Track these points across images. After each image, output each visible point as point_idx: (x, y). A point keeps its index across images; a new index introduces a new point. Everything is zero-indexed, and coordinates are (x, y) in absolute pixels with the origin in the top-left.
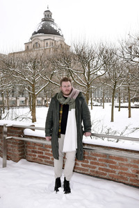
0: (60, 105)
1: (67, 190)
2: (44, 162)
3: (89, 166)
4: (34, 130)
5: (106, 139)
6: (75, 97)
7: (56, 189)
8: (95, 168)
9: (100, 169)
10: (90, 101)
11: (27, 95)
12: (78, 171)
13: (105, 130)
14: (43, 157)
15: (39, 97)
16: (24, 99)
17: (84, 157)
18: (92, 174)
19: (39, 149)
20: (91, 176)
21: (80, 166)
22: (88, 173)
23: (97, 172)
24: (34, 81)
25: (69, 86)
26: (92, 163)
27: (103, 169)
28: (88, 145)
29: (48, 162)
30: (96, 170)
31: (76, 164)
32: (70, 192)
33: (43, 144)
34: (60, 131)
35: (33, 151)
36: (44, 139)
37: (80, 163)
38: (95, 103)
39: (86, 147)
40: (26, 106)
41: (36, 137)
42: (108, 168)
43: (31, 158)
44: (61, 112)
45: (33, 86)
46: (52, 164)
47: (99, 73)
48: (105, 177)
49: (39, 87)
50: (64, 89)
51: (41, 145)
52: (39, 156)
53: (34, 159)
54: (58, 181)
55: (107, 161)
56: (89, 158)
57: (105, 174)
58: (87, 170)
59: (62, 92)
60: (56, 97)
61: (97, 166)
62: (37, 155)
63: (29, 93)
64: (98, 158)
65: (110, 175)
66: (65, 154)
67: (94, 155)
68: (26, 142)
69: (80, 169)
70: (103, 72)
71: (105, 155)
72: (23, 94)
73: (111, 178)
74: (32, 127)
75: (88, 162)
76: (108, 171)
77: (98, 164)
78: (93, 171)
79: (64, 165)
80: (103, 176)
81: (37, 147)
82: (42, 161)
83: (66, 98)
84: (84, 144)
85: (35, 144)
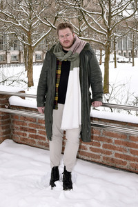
0: (58, 62)
1: (68, 185)
2: (37, 144)
3: (102, 151)
4: (23, 98)
5: (133, 112)
6: (79, 51)
8: (109, 153)
9: (116, 155)
10: (112, 56)
11: (21, 48)
12: (86, 158)
13: (132, 99)
14: (37, 137)
15: (39, 50)
16: (16, 53)
17: (92, 137)
18: (105, 162)
19: (30, 125)
20: (104, 165)
21: (89, 151)
22: (100, 161)
23: (112, 160)
24: (30, 27)
26: (105, 146)
27: (121, 156)
28: (99, 119)
29: (42, 144)
30: (111, 156)
31: (80, 147)
32: (72, 188)
33: (35, 118)
34: (57, 99)
35: (22, 129)
36: (36, 110)
37: (88, 146)
38: (121, 58)
39: (95, 122)
40: (20, 63)
41: (26, 109)
42: (128, 154)
43: (19, 138)
44: (59, 72)
45: (29, 35)
46: (47, 147)
48: (125, 167)
49: (37, 36)
51: (33, 120)
52: (31, 136)
53: (24, 139)
54: (55, 172)
55: (127, 144)
56: (101, 139)
57: (124, 163)
58: (99, 157)
61: (113, 151)
62: (28, 133)
63: (24, 45)
64: (114, 139)
65: (132, 165)
66: (65, 132)
67: (108, 134)
68: (13, 115)
69: (89, 155)
71: (125, 136)
72: (15, 46)
73: (132, 169)
74: (22, 94)
75: (99, 145)
76: (128, 158)
77: (114, 148)
78: (107, 159)
79: (63, 149)
80: (121, 166)
81: (28, 122)
82: (34, 142)
83: (66, 52)
84: (92, 119)
85: (25, 118)
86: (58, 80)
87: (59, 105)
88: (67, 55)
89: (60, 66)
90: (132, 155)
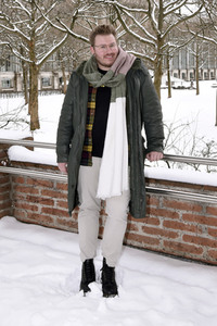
0: (91, 88)
1: (110, 288)
2: (55, 224)
3: (162, 233)
4: (31, 148)
5: (203, 168)
6: (124, 71)
7: (85, 287)
8: (174, 235)
9: (186, 238)
10: (164, 79)
11: (18, 67)
12: (136, 244)
13: (201, 147)
14: (54, 212)
15: (46, 70)
16: (10, 75)
17: (148, 211)
18: (168, 249)
19: (43, 192)
20: (166, 254)
21: (140, 232)
22: (160, 248)
23: (179, 245)
24: (33, 34)
25: (112, 45)
26: (167, 224)
27: (193, 239)
28: (157, 181)
29: (64, 223)
30: (176, 240)
31: (129, 227)
32: (117, 293)
33: (52, 182)
35: (30, 199)
36: (54, 168)
37: (139, 225)
38: (178, 82)
39: (152, 186)
40: (16, 92)
41: (37, 166)
42: (205, 236)
43: (26, 213)
44: (93, 105)
45: (31, 45)
46: (73, 227)
47: (185, 11)
48: (200, 256)
49: (44, 48)
50: (100, 53)
51: (48, 184)
52: (45, 210)
53: (34, 216)
54: (88, 267)
55: (203, 220)
56: (161, 212)
57: (199, 251)
58: (157, 242)
59: (95, 59)
60: (80, 70)
61: (180, 232)
62: (40, 206)
63: (23, 62)
64: (181, 213)
65: (211, 254)
66: (103, 203)
67: (171, 205)
68: (14, 177)
69: (141, 239)
70: (195, 8)
71: (199, 206)
72: (8, 64)
73: (212, 260)
74: (29, 143)
75: (158, 223)
76: (204, 242)
77: (181, 227)
78: (171, 244)
79: (101, 230)
80: (193, 255)
81: (40, 188)
82: (51, 220)
83: (104, 73)
84: (148, 180)
85: (35, 181)
86: (92, 119)
87: (95, 159)
88: (106, 78)
89: (94, 96)
90: (211, 238)
